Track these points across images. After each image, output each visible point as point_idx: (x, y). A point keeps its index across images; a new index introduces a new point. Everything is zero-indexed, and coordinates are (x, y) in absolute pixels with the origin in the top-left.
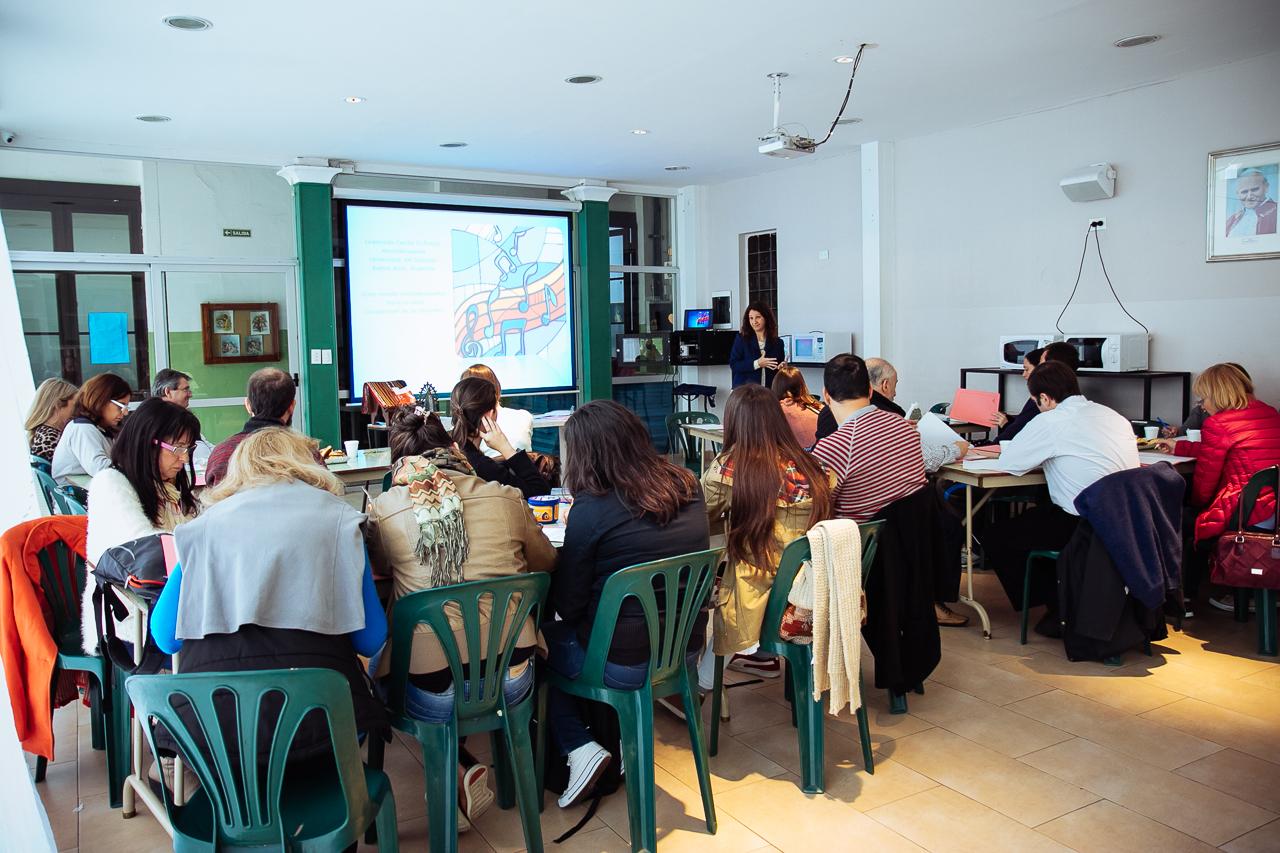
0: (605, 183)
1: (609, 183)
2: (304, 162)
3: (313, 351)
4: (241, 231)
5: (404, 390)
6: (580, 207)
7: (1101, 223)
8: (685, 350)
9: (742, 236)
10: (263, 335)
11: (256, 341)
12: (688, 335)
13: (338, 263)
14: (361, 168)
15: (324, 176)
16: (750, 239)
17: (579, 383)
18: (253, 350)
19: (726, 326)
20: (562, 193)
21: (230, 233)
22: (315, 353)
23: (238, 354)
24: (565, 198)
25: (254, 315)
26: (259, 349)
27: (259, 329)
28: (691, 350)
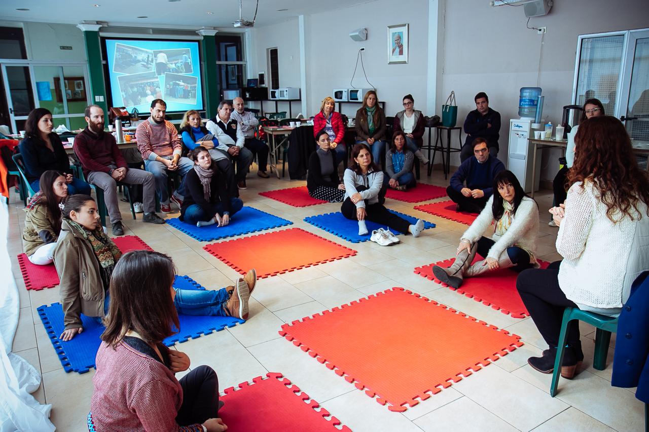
0: (213, 28)
1: (215, 28)
2: (87, 23)
3: (96, 97)
4: (68, 47)
5: (125, 110)
6: (202, 38)
7: (363, 49)
8: (248, 95)
9: (268, 49)
10: (81, 91)
11: (78, 93)
12: (249, 89)
13: (104, 62)
14: (110, 25)
15: (95, 28)
16: (271, 50)
17: (206, 108)
18: (77, 97)
19: (264, 86)
20: (197, 32)
21: (63, 48)
22: (97, 97)
23: (71, 98)
24: (197, 34)
25: (76, 82)
26: (79, 96)
27: (79, 88)
28: (250, 95)
